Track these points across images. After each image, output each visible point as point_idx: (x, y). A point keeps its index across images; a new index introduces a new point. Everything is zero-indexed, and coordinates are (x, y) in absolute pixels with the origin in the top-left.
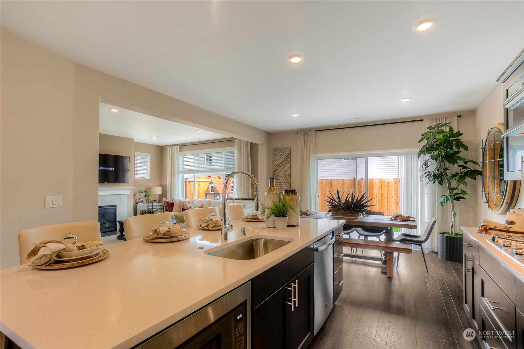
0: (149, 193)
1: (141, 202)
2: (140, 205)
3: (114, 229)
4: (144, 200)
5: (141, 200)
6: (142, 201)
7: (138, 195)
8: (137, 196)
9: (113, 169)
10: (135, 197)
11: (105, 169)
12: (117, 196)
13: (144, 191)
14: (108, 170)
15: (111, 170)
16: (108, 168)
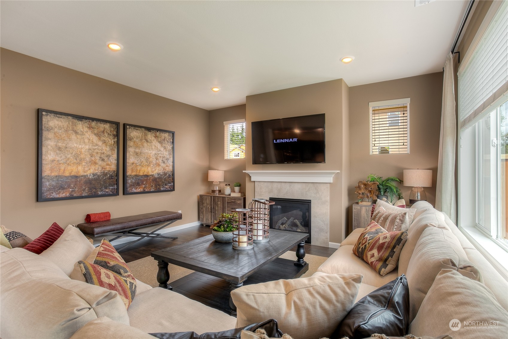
2: (361, 207)
5: (369, 196)
12: (311, 185)
15: (293, 142)
16: (288, 139)
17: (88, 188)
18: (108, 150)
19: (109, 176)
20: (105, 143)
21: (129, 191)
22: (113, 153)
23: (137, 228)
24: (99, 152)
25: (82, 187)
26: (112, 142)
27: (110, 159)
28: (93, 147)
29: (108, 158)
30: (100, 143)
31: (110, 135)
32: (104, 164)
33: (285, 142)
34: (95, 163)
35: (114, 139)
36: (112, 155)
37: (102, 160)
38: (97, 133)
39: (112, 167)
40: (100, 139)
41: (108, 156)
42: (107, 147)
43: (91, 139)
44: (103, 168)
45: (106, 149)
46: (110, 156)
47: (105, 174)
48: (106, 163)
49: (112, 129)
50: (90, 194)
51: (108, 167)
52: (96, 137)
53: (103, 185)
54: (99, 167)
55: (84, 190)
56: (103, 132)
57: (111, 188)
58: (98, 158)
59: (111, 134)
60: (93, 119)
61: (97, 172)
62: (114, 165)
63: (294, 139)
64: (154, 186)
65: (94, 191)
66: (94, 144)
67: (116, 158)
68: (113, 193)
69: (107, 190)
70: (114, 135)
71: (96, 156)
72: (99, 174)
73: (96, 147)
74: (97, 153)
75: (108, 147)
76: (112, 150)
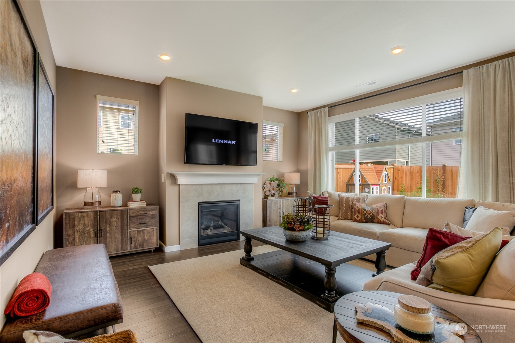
0: (283, 182)
1: (272, 196)
2: (272, 201)
3: (235, 237)
4: (277, 193)
5: (273, 192)
6: (274, 194)
7: (269, 185)
8: (267, 186)
9: (233, 142)
10: (264, 188)
11: (222, 142)
12: (239, 186)
13: (276, 180)
14: (227, 143)
15: (231, 144)
16: (227, 141)
33: (224, 143)
63: (232, 141)
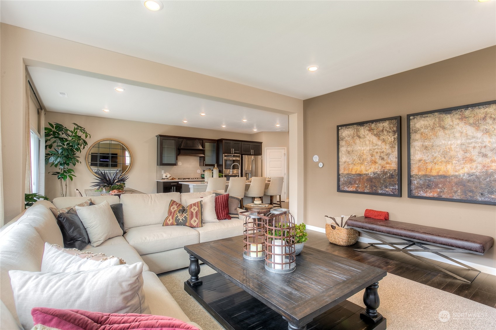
17: (369, 185)
18: (388, 148)
19: (390, 175)
20: (384, 142)
21: (415, 194)
22: (393, 151)
23: (428, 243)
24: (379, 151)
25: (364, 185)
26: (391, 140)
27: (390, 157)
28: (373, 148)
29: (388, 156)
30: (379, 143)
31: (389, 132)
32: (383, 163)
34: (375, 162)
35: (394, 136)
36: (392, 153)
37: (382, 158)
38: (376, 133)
39: (393, 165)
40: (379, 139)
41: (388, 155)
42: (386, 146)
43: (371, 140)
44: (382, 167)
45: (386, 147)
46: (389, 154)
47: (385, 173)
48: (386, 162)
49: (392, 126)
50: (371, 191)
51: (388, 165)
52: (376, 138)
53: (383, 184)
54: (379, 166)
55: (366, 187)
56: (382, 131)
57: (392, 187)
58: (377, 157)
59: (391, 131)
60: (372, 122)
61: (377, 171)
62: (395, 164)
64: (459, 191)
65: (374, 189)
66: (374, 145)
67: (397, 155)
68: (393, 193)
69: (387, 190)
70: (394, 131)
71: (376, 155)
72: (379, 172)
73: (376, 147)
74: (377, 153)
75: (388, 145)
76: (392, 147)
